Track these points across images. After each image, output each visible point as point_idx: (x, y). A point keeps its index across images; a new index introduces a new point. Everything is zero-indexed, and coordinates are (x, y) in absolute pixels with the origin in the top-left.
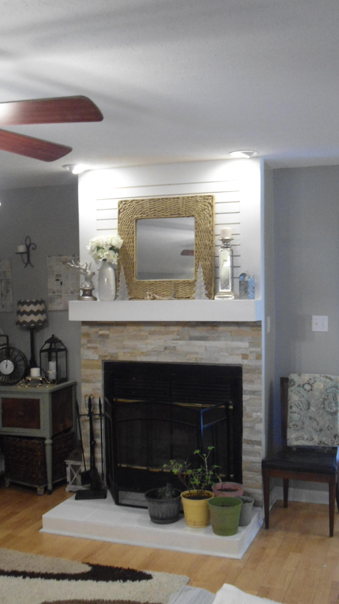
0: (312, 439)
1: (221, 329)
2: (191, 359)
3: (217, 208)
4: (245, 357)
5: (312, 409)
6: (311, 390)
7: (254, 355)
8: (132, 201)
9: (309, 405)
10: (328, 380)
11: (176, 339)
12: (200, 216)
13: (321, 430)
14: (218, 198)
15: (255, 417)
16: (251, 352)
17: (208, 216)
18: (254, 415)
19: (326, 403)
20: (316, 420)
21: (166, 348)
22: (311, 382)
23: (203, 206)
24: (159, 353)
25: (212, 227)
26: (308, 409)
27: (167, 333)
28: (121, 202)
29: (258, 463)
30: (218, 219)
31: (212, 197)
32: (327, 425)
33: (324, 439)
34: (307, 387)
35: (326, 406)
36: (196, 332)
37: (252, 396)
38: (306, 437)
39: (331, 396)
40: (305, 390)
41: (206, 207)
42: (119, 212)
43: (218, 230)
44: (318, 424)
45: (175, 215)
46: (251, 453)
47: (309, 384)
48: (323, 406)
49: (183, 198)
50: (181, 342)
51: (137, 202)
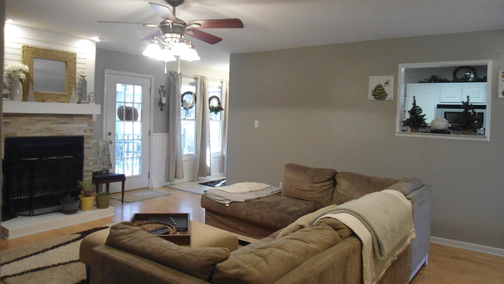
0: (100, 168)
1: (75, 118)
2: (60, 134)
3: (78, 60)
4: (85, 131)
5: (100, 154)
6: (98, 146)
7: (90, 130)
8: (32, 47)
9: (98, 153)
10: (103, 142)
11: (53, 124)
12: (70, 62)
13: (103, 163)
14: (78, 56)
15: (89, 159)
16: (88, 129)
17: (73, 63)
18: (89, 158)
19: (105, 151)
20: (101, 159)
21: (46, 129)
22: (97, 143)
23: (72, 58)
24: (42, 131)
25: (75, 69)
26: (98, 155)
27: (47, 121)
28: (25, 46)
29: (90, 180)
30: (78, 66)
31: (76, 54)
32: (106, 161)
33: (105, 167)
34: (96, 145)
35: (105, 152)
36: (63, 120)
37: (89, 150)
38: (98, 167)
39: (106, 149)
40: (95, 147)
41: (73, 59)
42: (23, 52)
43: (78, 71)
44: (102, 161)
45: (57, 59)
46: (87, 176)
47: (96, 144)
48: (104, 153)
49: (62, 52)
50: (55, 125)
51: (35, 48)
